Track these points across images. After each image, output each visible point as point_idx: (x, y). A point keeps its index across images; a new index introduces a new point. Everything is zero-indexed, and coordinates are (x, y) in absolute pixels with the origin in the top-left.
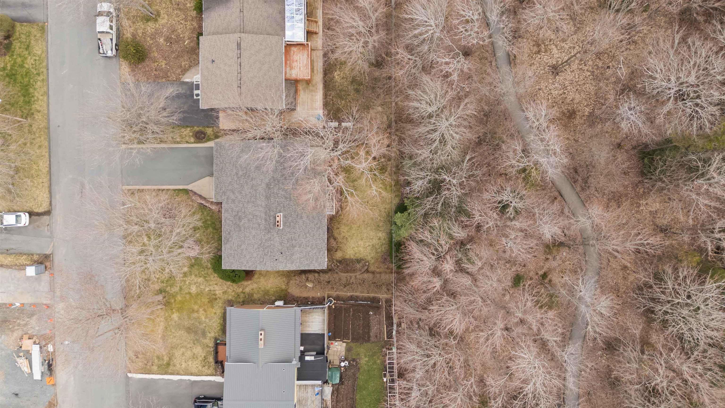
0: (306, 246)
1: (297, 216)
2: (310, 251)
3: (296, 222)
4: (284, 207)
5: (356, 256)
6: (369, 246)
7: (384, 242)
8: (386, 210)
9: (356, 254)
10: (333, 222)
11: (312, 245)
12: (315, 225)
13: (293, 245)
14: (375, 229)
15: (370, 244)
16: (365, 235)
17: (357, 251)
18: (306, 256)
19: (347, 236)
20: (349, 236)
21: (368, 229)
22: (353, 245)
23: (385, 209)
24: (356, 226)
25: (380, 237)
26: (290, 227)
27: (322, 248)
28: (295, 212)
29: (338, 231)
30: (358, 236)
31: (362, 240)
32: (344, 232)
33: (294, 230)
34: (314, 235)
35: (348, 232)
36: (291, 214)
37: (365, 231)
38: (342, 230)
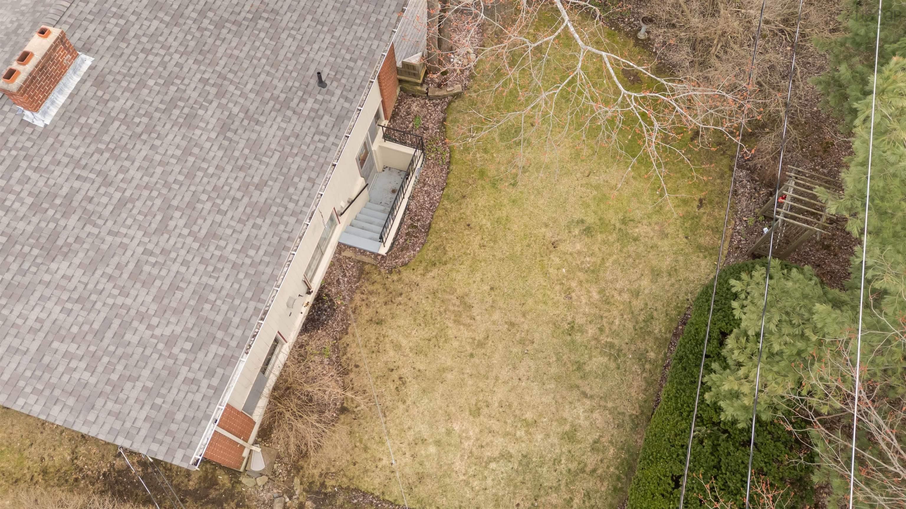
0: (134, 276)
1: (173, 104)
2: (142, 317)
3: (150, 129)
4: (123, 35)
5: (421, 491)
6: (506, 456)
7: (591, 460)
8: (638, 304)
9: (421, 478)
10: (368, 287)
11: (174, 287)
12: (245, 187)
13: (54, 236)
14: (558, 379)
15: (513, 449)
16: (501, 393)
17: (430, 467)
18: (99, 334)
19: (405, 371)
20: (419, 374)
21: (522, 371)
22: (424, 430)
23: (636, 294)
24: (466, 334)
25: (575, 429)
26: (96, 138)
27: (225, 326)
28: (168, 83)
29: (372, 332)
30: (462, 384)
31: (476, 412)
32: (398, 347)
33: (112, 168)
34: (212, 235)
35: (418, 351)
36: (142, 84)
37: (505, 373)
38: (393, 334)
